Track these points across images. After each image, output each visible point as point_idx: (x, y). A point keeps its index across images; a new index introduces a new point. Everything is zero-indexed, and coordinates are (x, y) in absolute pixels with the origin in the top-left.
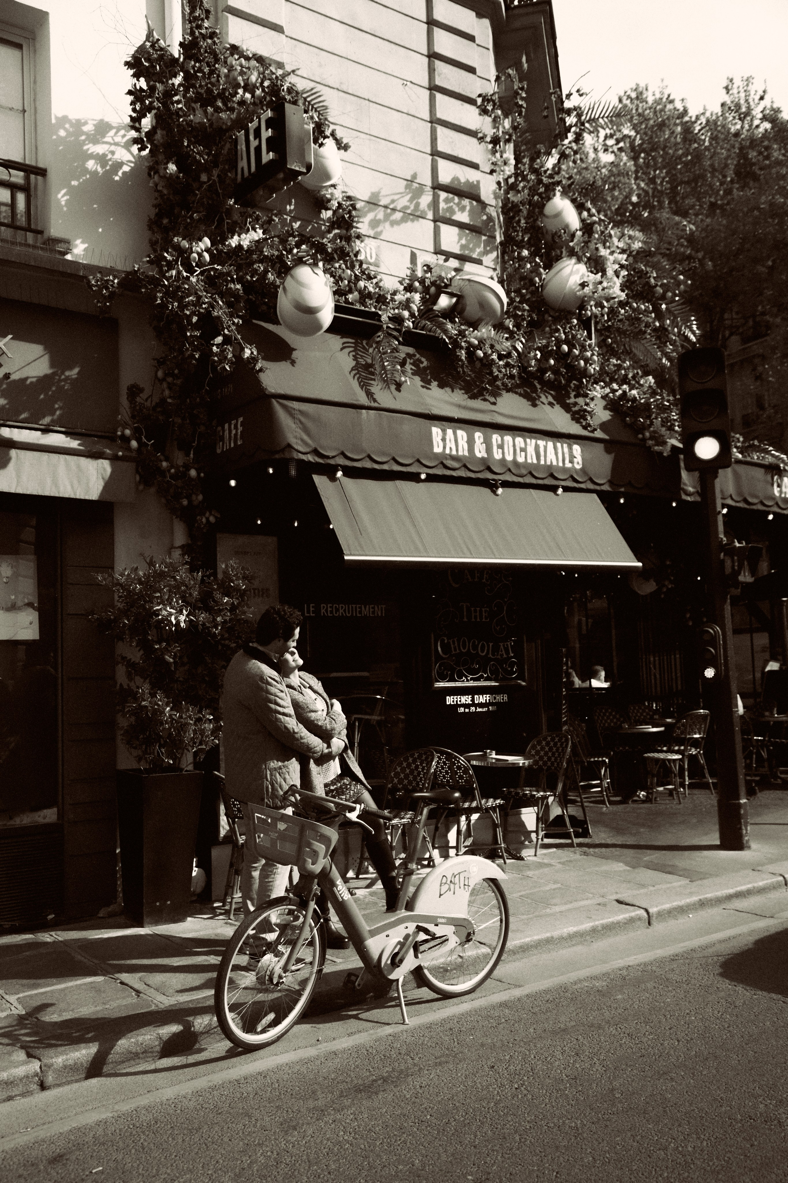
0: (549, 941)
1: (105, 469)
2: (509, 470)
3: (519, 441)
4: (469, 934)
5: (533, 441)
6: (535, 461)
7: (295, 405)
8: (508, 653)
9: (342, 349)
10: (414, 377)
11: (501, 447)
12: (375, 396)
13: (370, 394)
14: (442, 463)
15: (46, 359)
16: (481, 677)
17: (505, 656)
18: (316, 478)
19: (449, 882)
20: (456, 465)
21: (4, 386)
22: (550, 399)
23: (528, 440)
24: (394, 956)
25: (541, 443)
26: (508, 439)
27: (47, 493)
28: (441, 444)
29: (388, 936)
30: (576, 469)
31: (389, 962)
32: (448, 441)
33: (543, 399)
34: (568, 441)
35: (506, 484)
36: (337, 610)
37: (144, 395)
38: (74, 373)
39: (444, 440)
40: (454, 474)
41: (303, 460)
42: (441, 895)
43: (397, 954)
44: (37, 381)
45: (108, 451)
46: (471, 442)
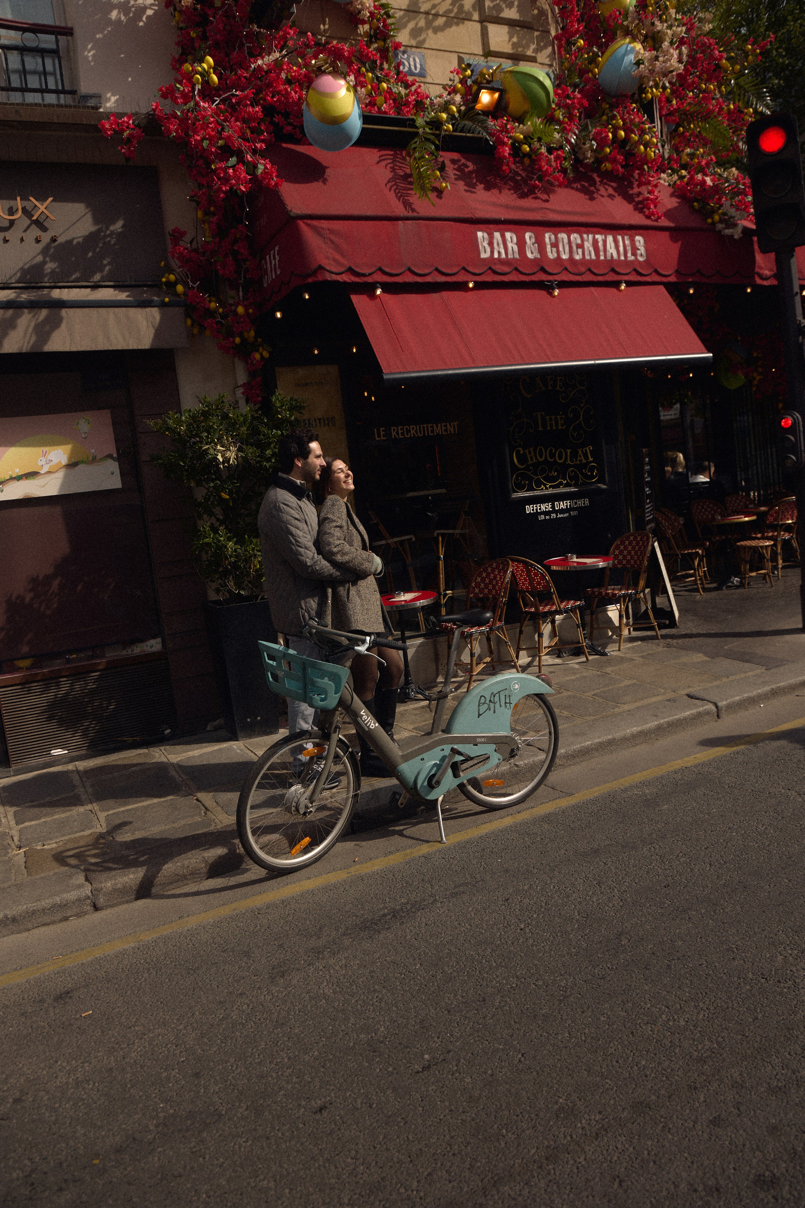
0: (611, 743)
1: (154, 317)
2: (566, 269)
3: (575, 237)
4: (513, 750)
5: (591, 236)
6: (593, 257)
7: (324, 224)
8: (586, 457)
9: (378, 163)
10: (456, 182)
11: (555, 245)
12: (413, 206)
13: (407, 205)
14: (490, 268)
15: (89, 218)
16: (561, 483)
17: (584, 461)
18: (355, 298)
19: (488, 702)
20: (506, 269)
21: (52, 250)
22: (611, 191)
23: (585, 236)
24: (431, 778)
25: (599, 237)
26: (563, 236)
27: (100, 347)
28: (488, 249)
29: (422, 759)
30: (639, 262)
31: (426, 783)
32: (495, 245)
33: (602, 191)
34: (629, 232)
35: (562, 285)
36: (408, 431)
37: (187, 238)
38: (118, 226)
39: (491, 244)
40: (506, 279)
41: (338, 282)
42: (479, 715)
43: (434, 775)
44: (84, 239)
45: (156, 298)
46: (521, 244)
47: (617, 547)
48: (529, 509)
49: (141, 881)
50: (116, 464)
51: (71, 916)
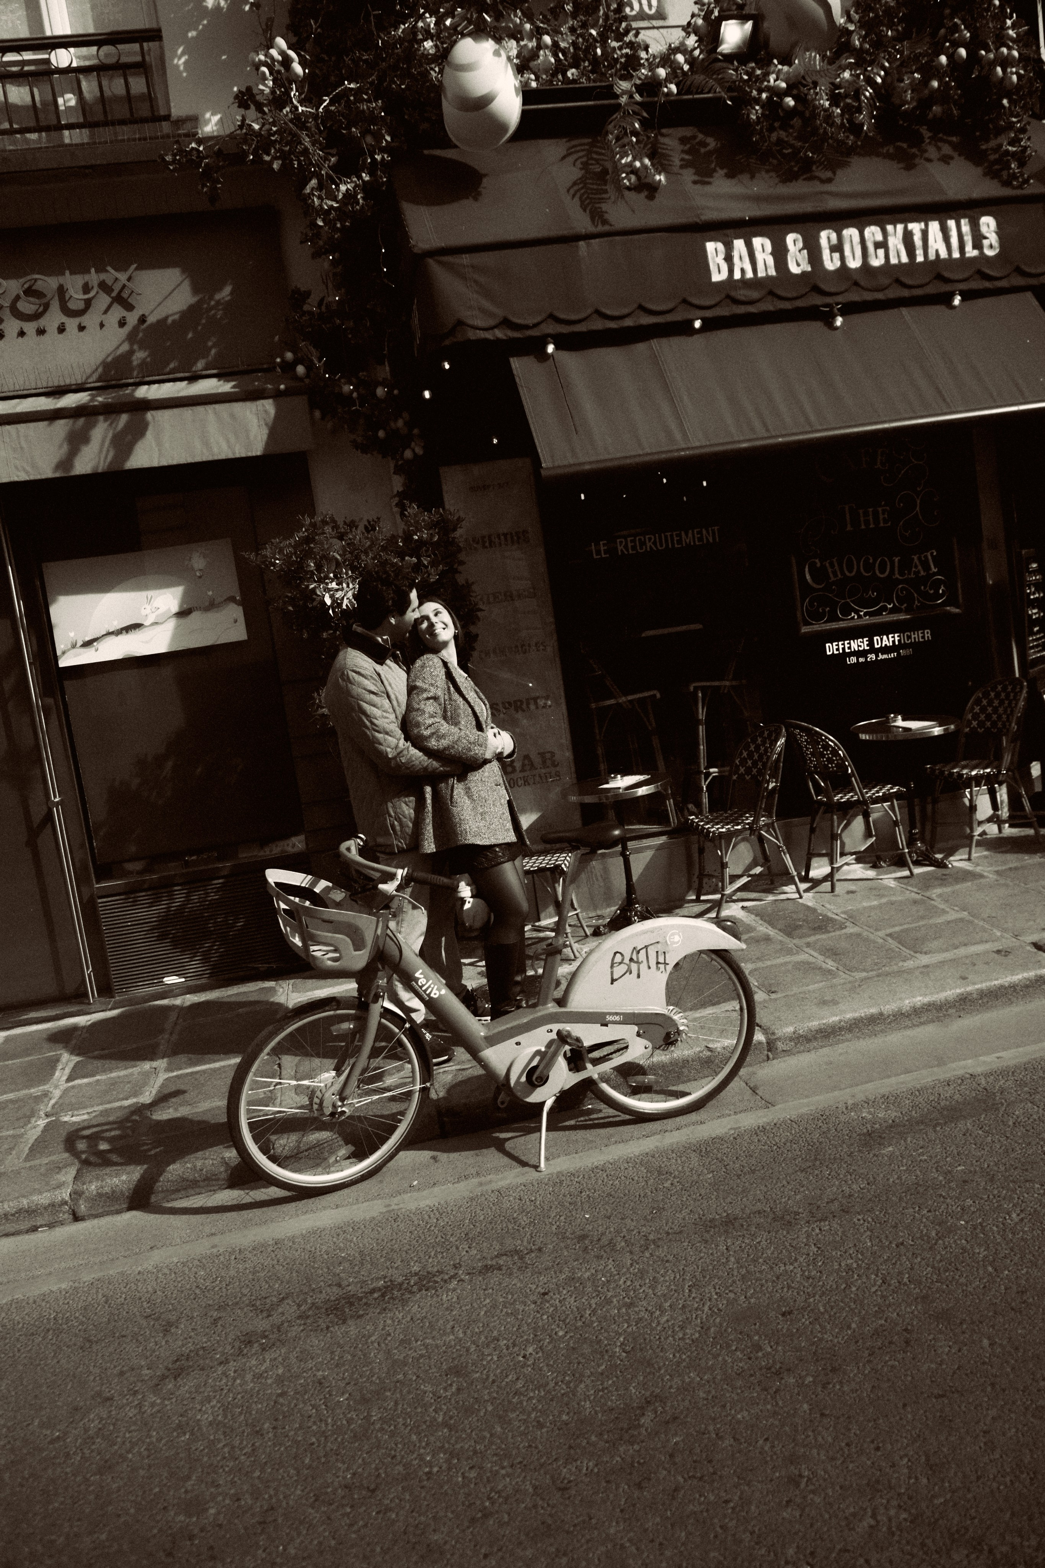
0: (873, 1020)
1: (266, 411)
2: (856, 284)
3: (873, 233)
4: (668, 1035)
5: (900, 227)
6: (905, 259)
7: (466, 259)
8: (927, 568)
9: (564, 158)
10: (681, 171)
11: (838, 248)
12: (606, 216)
13: (597, 216)
14: (728, 297)
15: (186, 286)
16: (884, 608)
17: (923, 573)
18: (516, 363)
19: (627, 960)
20: (755, 295)
21: (141, 335)
22: (946, 150)
23: (890, 228)
24: (531, 1072)
25: (916, 228)
26: (851, 233)
28: (724, 267)
29: (518, 1044)
30: (987, 258)
31: (523, 1079)
32: (736, 260)
33: (932, 152)
34: (968, 212)
35: (849, 309)
36: (642, 544)
37: (314, 299)
38: (225, 293)
39: (729, 259)
40: (752, 309)
41: (486, 340)
42: (613, 981)
43: (535, 1068)
44: (181, 318)
45: (269, 386)
46: (780, 253)
47: (978, 702)
48: (831, 649)
49: (136, 1186)
50: (240, 609)
51: (41, 1226)
